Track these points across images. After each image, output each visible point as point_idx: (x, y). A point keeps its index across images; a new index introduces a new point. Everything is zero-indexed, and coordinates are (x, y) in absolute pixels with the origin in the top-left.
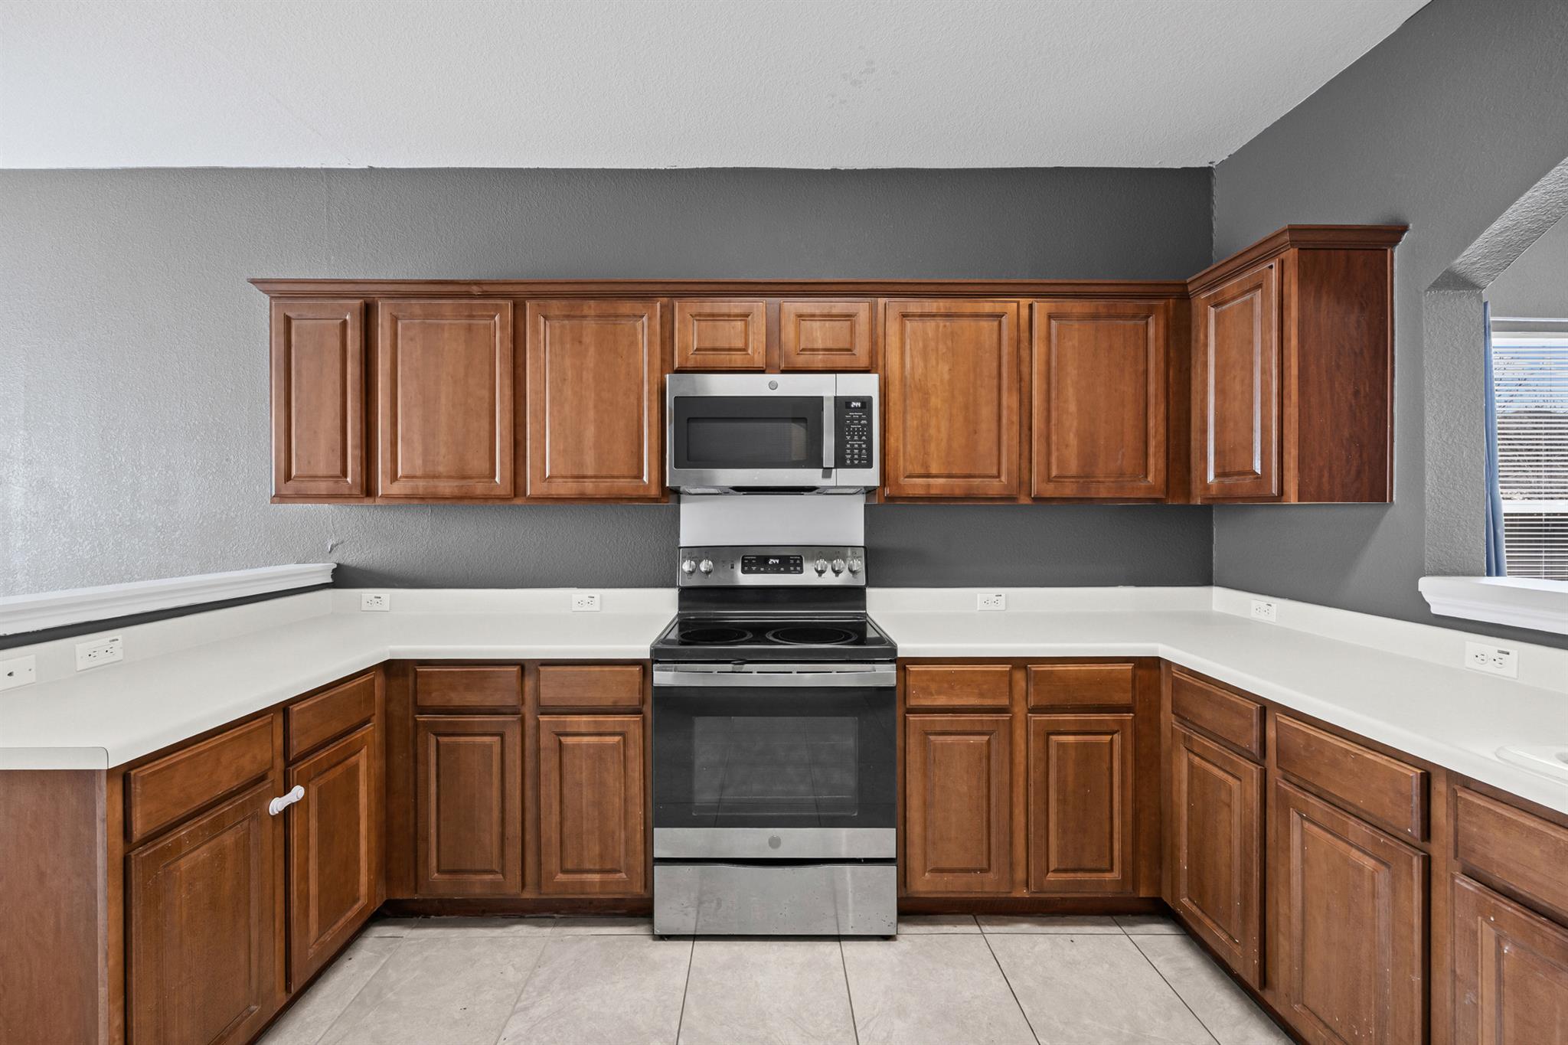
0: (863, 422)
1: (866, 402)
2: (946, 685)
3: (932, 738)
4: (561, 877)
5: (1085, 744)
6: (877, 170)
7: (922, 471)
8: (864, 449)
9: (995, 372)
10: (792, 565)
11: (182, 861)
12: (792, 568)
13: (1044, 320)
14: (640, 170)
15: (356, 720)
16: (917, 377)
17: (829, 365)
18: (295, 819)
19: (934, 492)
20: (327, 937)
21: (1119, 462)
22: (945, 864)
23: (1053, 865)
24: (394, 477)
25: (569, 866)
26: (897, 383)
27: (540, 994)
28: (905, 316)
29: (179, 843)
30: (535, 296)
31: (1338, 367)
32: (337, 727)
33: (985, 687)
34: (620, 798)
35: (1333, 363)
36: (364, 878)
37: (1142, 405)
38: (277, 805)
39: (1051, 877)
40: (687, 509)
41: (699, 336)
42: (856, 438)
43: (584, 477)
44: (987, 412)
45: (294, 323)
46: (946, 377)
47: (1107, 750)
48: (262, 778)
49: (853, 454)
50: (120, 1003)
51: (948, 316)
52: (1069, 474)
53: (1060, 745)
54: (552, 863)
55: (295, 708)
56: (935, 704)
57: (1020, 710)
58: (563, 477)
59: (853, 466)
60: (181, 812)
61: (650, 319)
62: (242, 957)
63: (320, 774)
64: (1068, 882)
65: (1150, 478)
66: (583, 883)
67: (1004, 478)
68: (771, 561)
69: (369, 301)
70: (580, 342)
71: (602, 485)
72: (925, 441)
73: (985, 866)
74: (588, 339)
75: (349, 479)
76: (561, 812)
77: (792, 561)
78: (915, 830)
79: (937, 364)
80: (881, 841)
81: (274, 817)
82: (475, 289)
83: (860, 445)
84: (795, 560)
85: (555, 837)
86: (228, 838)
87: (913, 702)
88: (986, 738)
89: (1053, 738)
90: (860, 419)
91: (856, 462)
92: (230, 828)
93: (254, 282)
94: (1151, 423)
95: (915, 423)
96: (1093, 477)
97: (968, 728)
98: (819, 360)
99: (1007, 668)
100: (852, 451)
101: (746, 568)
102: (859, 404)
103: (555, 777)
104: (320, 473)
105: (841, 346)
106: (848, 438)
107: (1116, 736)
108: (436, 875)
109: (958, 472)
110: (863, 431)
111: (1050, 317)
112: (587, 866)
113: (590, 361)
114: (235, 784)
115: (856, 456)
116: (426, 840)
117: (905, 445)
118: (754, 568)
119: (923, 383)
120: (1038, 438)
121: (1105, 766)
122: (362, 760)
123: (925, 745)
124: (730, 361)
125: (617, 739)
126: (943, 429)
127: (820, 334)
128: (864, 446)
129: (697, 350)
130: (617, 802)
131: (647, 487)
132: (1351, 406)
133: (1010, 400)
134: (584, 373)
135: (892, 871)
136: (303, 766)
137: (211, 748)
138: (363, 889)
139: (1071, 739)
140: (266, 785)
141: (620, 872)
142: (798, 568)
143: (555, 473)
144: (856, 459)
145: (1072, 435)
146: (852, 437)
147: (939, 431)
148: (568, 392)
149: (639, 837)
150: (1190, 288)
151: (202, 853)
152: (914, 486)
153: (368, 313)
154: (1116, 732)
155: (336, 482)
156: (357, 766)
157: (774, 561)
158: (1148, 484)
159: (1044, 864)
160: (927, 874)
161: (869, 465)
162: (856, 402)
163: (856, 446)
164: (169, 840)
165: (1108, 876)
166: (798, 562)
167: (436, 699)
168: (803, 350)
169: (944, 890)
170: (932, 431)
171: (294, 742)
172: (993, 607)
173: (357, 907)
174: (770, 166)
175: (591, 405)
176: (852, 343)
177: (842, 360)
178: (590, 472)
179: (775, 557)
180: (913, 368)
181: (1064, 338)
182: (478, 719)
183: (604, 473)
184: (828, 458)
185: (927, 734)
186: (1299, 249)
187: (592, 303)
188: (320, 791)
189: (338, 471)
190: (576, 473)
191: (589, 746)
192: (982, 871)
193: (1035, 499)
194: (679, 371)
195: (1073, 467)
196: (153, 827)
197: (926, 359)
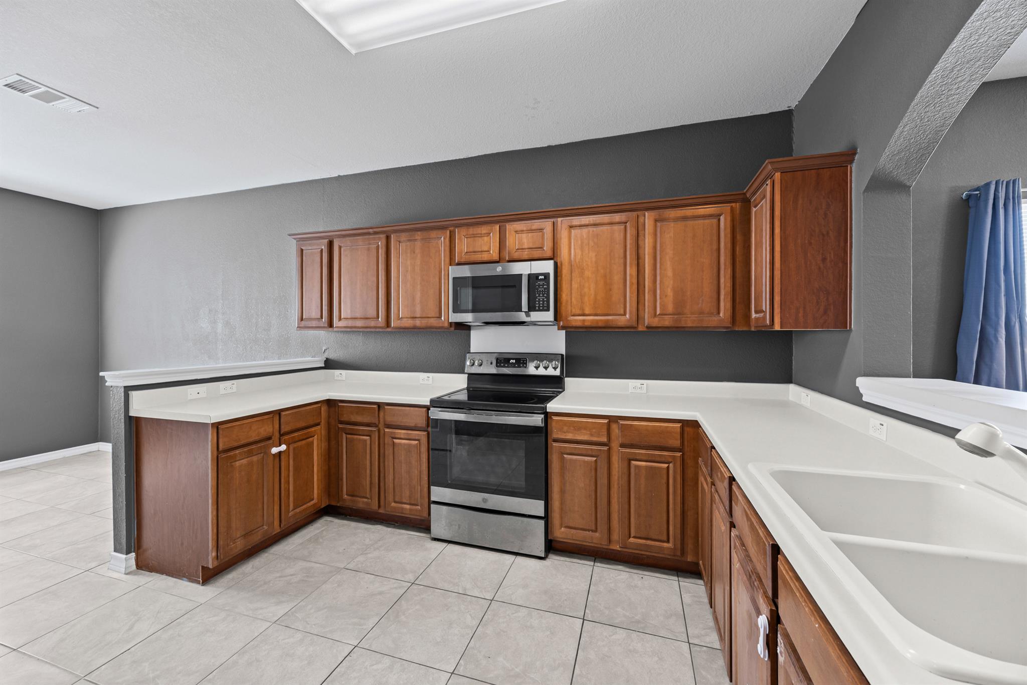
0: (545, 287)
1: (546, 276)
2: (572, 428)
3: (565, 456)
4: (393, 504)
5: (651, 468)
6: (572, 143)
7: (580, 312)
8: (545, 301)
9: (622, 255)
10: (522, 363)
11: (237, 462)
12: (521, 365)
13: (652, 223)
14: (452, 160)
15: (312, 423)
16: (577, 261)
17: (531, 257)
18: (283, 457)
19: (587, 324)
20: (298, 510)
21: (700, 305)
22: (571, 525)
23: (633, 534)
24: (340, 319)
25: (397, 500)
26: (567, 264)
27: (375, 550)
28: (571, 227)
29: (235, 455)
30: (395, 231)
31: (810, 244)
32: (302, 424)
33: (594, 430)
34: (418, 470)
35: (807, 242)
36: (316, 491)
37: (715, 270)
38: (274, 450)
39: (632, 540)
40: (474, 334)
41: (467, 245)
42: (541, 295)
43: (416, 318)
44: (617, 278)
45: (304, 251)
46: (594, 259)
47: (665, 472)
48: (269, 438)
49: (539, 304)
50: (216, 507)
51: (595, 225)
52: (668, 313)
53: (637, 467)
54: (390, 497)
55: (283, 413)
56: (566, 438)
57: (615, 445)
58: (407, 318)
59: (539, 310)
60: (236, 444)
61: (444, 238)
62: (260, 506)
63: (295, 442)
64: (641, 545)
65: (721, 315)
66: (402, 508)
67: (628, 316)
68: (511, 361)
69: (331, 239)
70: (414, 252)
71: (423, 321)
72: (582, 296)
73: (593, 528)
74: (418, 251)
75: (323, 320)
76: (394, 474)
77: (522, 361)
78: (556, 504)
79: (589, 253)
80: (536, 507)
81: (274, 455)
82: (371, 231)
83: (543, 299)
84: (524, 361)
85: (391, 486)
86: (255, 458)
87: (555, 436)
88: (595, 459)
89: (633, 462)
90: (543, 285)
91: (541, 308)
92: (256, 455)
93: (290, 235)
94: (722, 280)
95: (576, 286)
96: (683, 314)
97: (584, 452)
98: (525, 255)
99: (606, 421)
100: (539, 302)
101: (498, 365)
102: (543, 277)
103: (391, 457)
104: (313, 317)
105: (537, 246)
106: (537, 295)
107: (671, 465)
108: (346, 496)
109: (600, 312)
110: (545, 292)
111: (656, 221)
112: (404, 501)
113: (418, 262)
114: (257, 438)
115: (541, 305)
116: (342, 480)
117: (571, 299)
118: (502, 365)
119: (581, 264)
120: (648, 292)
121: (664, 481)
122: (315, 440)
123: (562, 459)
124: (482, 258)
125: (417, 442)
126: (592, 289)
127: (526, 240)
128: (545, 299)
129: (466, 253)
130: (416, 472)
131: (443, 322)
132: (820, 268)
133: (631, 271)
134: (416, 267)
135: (542, 522)
136: (286, 437)
137: (248, 423)
138: (315, 496)
139: (643, 464)
140: (271, 442)
141: (418, 506)
142: (525, 365)
143: (403, 316)
144: (541, 307)
145: (669, 290)
146: (539, 295)
147: (589, 289)
148: (409, 277)
149: (426, 490)
150: (748, 196)
151: (244, 461)
152: (576, 320)
153: (331, 244)
154: (671, 462)
155: (319, 321)
156: (312, 442)
157: (513, 361)
158: (720, 318)
159: (627, 533)
160: (563, 529)
161: (548, 310)
162: (541, 276)
163: (541, 300)
164: (232, 453)
165: (666, 545)
166: (525, 362)
167: (345, 418)
168: (518, 249)
169: (571, 538)
170: (586, 290)
171: (282, 427)
172: (639, 391)
173: (312, 503)
174: (514, 149)
175: (419, 283)
176: (543, 244)
177: (537, 254)
178: (418, 316)
179: (513, 359)
180: (575, 256)
181: (664, 233)
182: (361, 428)
183: (424, 316)
184: (525, 306)
185: (563, 453)
186: (781, 172)
187: (419, 233)
188: (294, 449)
189: (319, 317)
190: (412, 316)
191: (405, 444)
192: (592, 531)
193: (647, 327)
194: (459, 264)
195: (670, 308)
196: (226, 447)
197: (582, 248)
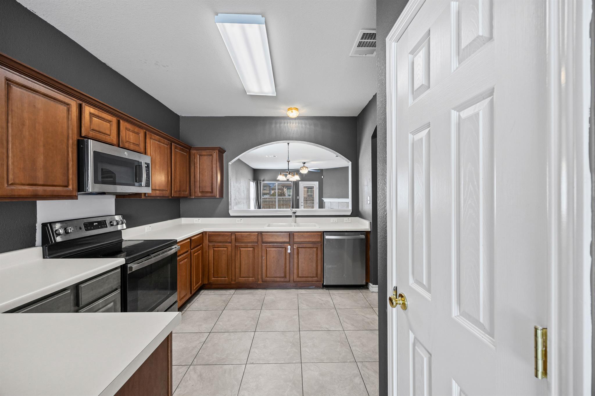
0: (148, 171)
1: (148, 165)
10: (103, 224)
13: (174, 149)
17: (134, 149)
28: (151, 138)
46: (159, 160)
51: (159, 141)
52: (178, 190)
67: (168, 191)
68: (95, 224)
72: (155, 179)
79: (157, 156)
95: (153, 173)
96: (181, 191)
98: (131, 147)
101: (86, 228)
109: (161, 189)
110: (148, 175)
118: (89, 228)
120: (173, 181)
124: (105, 138)
127: (132, 137)
128: (148, 180)
129: (93, 129)
131: (71, 192)
142: (106, 226)
144: (147, 184)
145: (178, 180)
150: (192, 148)
157: (96, 224)
158: (187, 193)
161: (149, 186)
168: (128, 142)
170: (157, 176)
172: (149, 230)
175: (41, 144)
176: (139, 143)
177: (137, 148)
178: (41, 183)
179: (96, 222)
181: (177, 155)
184: (143, 183)
197: (155, 153)
